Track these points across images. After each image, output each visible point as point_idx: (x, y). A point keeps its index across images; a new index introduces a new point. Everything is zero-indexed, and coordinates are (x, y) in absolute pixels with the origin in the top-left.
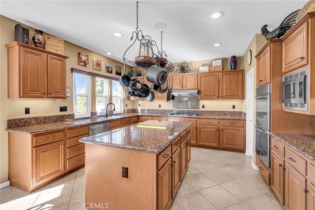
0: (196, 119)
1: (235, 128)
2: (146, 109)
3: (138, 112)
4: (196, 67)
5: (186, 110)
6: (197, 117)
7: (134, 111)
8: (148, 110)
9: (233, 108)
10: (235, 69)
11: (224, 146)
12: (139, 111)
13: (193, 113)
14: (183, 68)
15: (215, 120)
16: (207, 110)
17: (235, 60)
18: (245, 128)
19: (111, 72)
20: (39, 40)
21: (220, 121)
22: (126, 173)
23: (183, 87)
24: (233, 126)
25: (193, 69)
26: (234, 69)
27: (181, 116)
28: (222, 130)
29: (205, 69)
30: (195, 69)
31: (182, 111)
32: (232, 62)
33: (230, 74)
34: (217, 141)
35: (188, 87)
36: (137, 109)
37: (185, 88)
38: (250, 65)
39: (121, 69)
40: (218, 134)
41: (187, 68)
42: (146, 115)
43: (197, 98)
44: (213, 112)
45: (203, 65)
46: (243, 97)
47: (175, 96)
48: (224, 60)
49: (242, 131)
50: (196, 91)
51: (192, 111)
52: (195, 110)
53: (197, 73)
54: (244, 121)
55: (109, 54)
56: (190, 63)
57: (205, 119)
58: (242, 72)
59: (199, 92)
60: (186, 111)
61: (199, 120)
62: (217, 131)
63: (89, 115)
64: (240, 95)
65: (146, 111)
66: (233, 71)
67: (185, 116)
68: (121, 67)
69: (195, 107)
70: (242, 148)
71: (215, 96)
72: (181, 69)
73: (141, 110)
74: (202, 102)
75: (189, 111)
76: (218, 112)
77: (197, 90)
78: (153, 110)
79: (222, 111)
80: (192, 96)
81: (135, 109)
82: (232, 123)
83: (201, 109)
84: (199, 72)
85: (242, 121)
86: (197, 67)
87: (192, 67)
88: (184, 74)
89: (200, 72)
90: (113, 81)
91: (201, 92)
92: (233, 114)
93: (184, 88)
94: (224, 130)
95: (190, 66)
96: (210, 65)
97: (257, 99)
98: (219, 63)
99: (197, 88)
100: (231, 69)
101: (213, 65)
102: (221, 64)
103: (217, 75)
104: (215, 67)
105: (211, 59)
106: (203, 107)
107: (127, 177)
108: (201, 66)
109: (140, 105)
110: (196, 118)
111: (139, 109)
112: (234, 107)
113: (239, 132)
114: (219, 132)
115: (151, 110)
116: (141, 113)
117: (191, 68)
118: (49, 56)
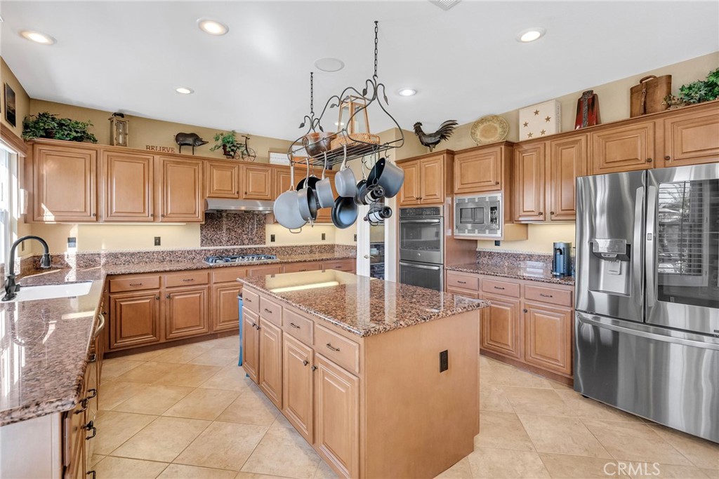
2: (102, 252)
5: (235, 247)
8: (112, 256)
12: (71, 261)
16: (280, 245)
23: (238, 192)
29: (284, 159)
35: (252, 193)
37: (244, 196)
39: (14, 102)
41: (244, 148)
43: (260, 221)
51: (250, 248)
52: (256, 246)
60: (236, 251)
68: (15, 94)
69: (256, 239)
73: (79, 257)
74: (270, 229)
75: (242, 250)
76: (300, 247)
78: (133, 254)
79: (306, 246)
83: (269, 244)
84: (269, 162)
92: (323, 250)
99: (270, 198)
106: (273, 239)
109: (71, 240)
111: (70, 253)
112: (324, 237)
115: (122, 254)
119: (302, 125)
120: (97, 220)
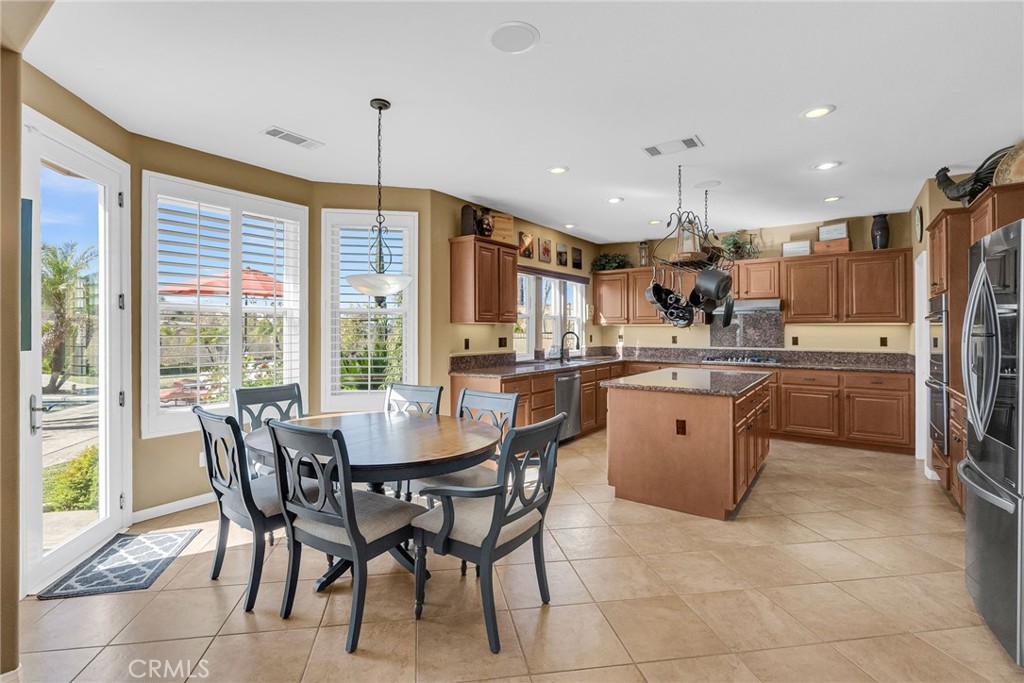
0: (777, 370)
1: (884, 392)
2: (637, 347)
3: (615, 355)
4: (772, 242)
5: (746, 348)
6: (778, 364)
7: (608, 351)
8: (643, 349)
9: (882, 345)
10: (885, 246)
11: (855, 435)
12: (620, 352)
13: (768, 356)
14: (739, 247)
15: (830, 373)
16: (806, 349)
17: (886, 226)
18: (911, 393)
19: (565, 264)
20: (488, 224)
21: (843, 374)
22: (681, 427)
23: (738, 293)
24: (877, 386)
25: (765, 247)
26: (881, 247)
27: (734, 362)
28: (848, 397)
29: (802, 248)
30: (772, 246)
31: (736, 351)
32: (877, 230)
33: (873, 259)
34: (836, 423)
35: (754, 292)
36: (615, 348)
37: (746, 296)
38: (921, 240)
39: (580, 255)
40: (836, 406)
41: (749, 246)
42: (637, 359)
43: (776, 321)
44: (823, 354)
45: (794, 238)
46: (908, 317)
47: (714, 315)
48: (854, 225)
49: (905, 398)
50: (776, 304)
51: (764, 351)
52: (771, 349)
53: (779, 258)
54: (910, 376)
55: (569, 226)
56: (758, 233)
57: (800, 371)
58: (905, 255)
59: (784, 306)
60: (748, 352)
61: (784, 373)
62: (836, 400)
63: (531, 357)
64: (899, 311)
65: (637, 353)
66: (880, 253)
67: (748, 362)
68: (580, 251)
69: (771, 341)
70: (906, 440)
71: (828, 314)
72: (732, 249)
73: (625, 349)
74: (791, 331)
75: (754, 352)
77: (779, 301)
78: (656, 349)
79: (848, 353)
80: (764, 316)
81: (610, 348)
82: (874, 381)
83: (789, 347)
84: (782, 255)
85: (905, 375)
86: (777, 242)
87: (764, 243)
88: (741, 262)
89: (785, 256)
90: (568, 283)
91: (789, 306)
92: (882, 361)
93: (742, 295)
94: (854, 398)
95: (756, 241)
96: (815, 238)
97: (932, 321)
98: (840, 232)
99: (777, 295)
100: (875, 248)
101: (822, 237)
102: (845, 235)
103: (834, 264)
104: (829, 243)
105: (817, 221)
106: (795, 341)
107: (684, 433)
108: (789, 240)
109: (621, 337)
110: (777, 367)
111: (620, 345)
112: (884, 342)
113: (895, 401)
114: (839, 405)
115: (650, 349)
116: (624, 355)
117: (761, 245)
118: (502, 249)
119: (669, 224)
120: (628, 323)
